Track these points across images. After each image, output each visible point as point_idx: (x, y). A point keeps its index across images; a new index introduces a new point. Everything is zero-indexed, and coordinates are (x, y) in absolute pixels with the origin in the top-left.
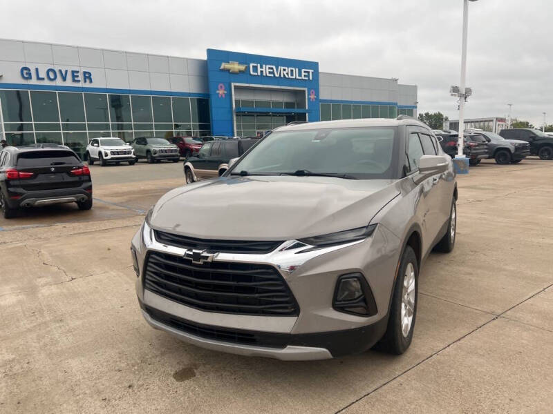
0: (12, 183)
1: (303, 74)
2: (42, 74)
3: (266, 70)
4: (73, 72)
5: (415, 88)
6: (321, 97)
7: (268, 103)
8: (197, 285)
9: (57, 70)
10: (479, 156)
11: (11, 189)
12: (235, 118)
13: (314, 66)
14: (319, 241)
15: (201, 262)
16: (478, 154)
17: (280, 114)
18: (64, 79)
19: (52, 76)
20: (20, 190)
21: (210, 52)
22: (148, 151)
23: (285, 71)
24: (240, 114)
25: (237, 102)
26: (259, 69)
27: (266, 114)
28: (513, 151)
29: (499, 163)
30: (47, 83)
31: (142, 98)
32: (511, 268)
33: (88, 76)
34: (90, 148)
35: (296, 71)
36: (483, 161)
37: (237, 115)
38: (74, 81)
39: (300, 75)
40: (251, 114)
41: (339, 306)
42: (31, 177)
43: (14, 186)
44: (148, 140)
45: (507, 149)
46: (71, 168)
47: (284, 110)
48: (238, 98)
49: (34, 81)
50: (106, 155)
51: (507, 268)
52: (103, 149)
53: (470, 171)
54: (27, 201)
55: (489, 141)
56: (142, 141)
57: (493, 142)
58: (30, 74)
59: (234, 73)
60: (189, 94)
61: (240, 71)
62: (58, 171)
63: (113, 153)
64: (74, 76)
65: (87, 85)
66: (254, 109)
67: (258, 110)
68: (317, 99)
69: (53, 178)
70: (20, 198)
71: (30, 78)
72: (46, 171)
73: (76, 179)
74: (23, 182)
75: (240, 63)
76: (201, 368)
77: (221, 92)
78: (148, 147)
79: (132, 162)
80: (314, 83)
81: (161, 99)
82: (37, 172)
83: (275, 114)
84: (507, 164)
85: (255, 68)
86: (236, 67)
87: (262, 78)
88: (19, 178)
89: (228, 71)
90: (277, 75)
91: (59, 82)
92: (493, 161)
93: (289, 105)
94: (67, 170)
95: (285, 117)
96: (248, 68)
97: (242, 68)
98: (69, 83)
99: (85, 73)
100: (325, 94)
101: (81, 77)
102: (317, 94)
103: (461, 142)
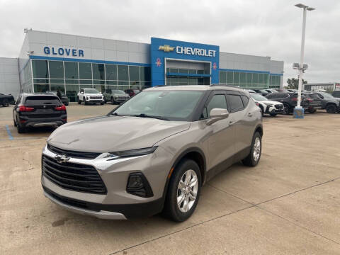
0: (22, 113)
1: (209, 53)
2: (56, 51)
3: (186, 50)
4: (73, 50)
5: (282, 63)
6: (220, 68)
7: (187, 71)
8: (61, 175)
9: (64, 49)
10: (315, 108)
11: (22, 117)
12: (166, 79)
13: (217, 48)
14: (122, 154)
15: (61, 162)
16: (313, 106)
17: (194, 77)
18: (68, 54)
19: (61, 53)
20: (26, 118)
21: (153, 39)
22: (112, 97)
23: (198, 51)
24: (168, 77)
25: (167, 69)
26: (182, 50)
27: (185, 77)
28: (338, 105)
29: (329, 112)
30: (58, 56)
31: (112, 66)
32: (285, 178)
33: (81, 53)
34: (79, 94)
35: (205, 51)
36: (318, 110)
37: (167, 77)
38: (73, 55)
39: (207, 53)
40: (176, 77)
41: (130, 191)
42: (32, 111)
43: (23, 115)
44: (113, 91)
45: (334, 104)
46: (55, 106)
47: (197, 74)
48: (169, 67)
49: (51, 55)
50: (87, 99)
51: (283, 178)
52: (86, 95)
53: (305, 117)
54: (30, 124)
55: (323, 98)
56: (109, 91)
57: (325, 99)
58: (49, 51)
59: (166, 52)
60: (139, 64)
61: (171, 51)
62: (48, 108)
63: (91, 98)
64: (73, 53)
65: (81, 58)
66: (178, 73)
67: (180, 74)
68: (218, 69)
69: (44, 111)
70: (25, 122)
71: (49, 53)
72: (41, 107)
73: (59, 112)
74: (28, 113)
75: (171, 46)
76: (69, 221)
77: (158, 63)
78: (112, 95)
79: (102, 103)
80: (216, 59)
81: (123, 67)
82: (36, 108)
83: (191, 77)
84: (334, 113)
85: (180, 50)
86: (168, 48)
87: (184, 55)
88: (26, 111)
89: (163, 50)
90: (193, 54)
91: (65, 56)
92: (325, 111)
93: (200, 72)
94: (53, 107)
95: (197, 80)
96: (175, 49)
97: (172, 49)
98: (70, 56)
99: (80, 51)
100: (223, 65)
101: (77, 54)
102: (218, 65)
103: (299, 98)
